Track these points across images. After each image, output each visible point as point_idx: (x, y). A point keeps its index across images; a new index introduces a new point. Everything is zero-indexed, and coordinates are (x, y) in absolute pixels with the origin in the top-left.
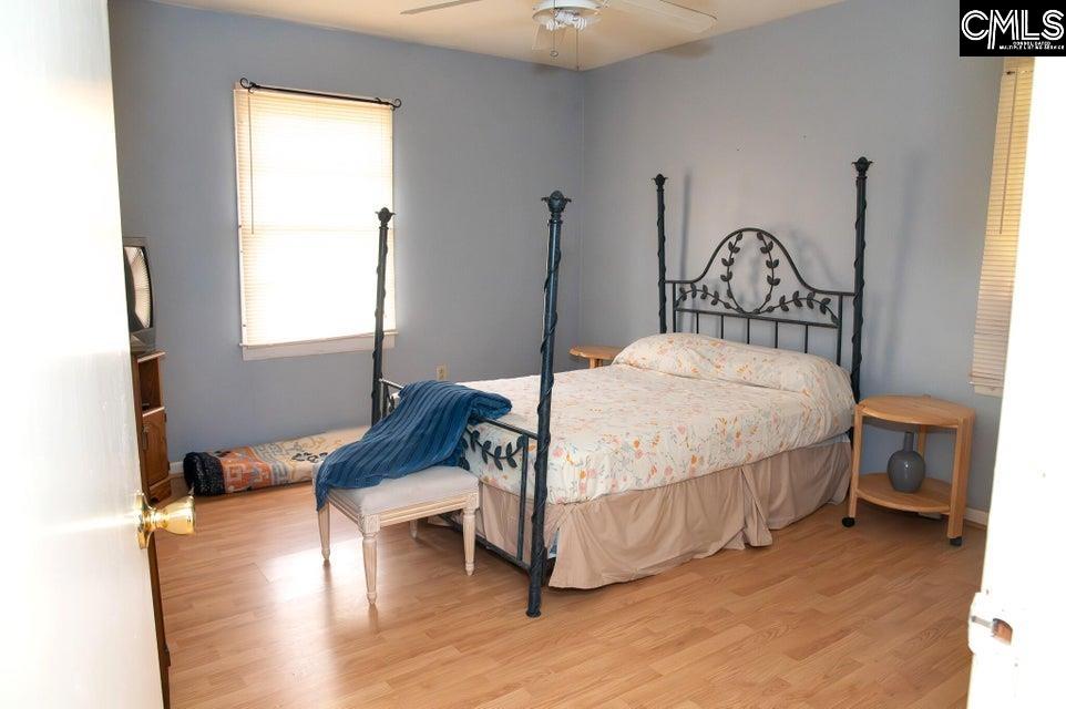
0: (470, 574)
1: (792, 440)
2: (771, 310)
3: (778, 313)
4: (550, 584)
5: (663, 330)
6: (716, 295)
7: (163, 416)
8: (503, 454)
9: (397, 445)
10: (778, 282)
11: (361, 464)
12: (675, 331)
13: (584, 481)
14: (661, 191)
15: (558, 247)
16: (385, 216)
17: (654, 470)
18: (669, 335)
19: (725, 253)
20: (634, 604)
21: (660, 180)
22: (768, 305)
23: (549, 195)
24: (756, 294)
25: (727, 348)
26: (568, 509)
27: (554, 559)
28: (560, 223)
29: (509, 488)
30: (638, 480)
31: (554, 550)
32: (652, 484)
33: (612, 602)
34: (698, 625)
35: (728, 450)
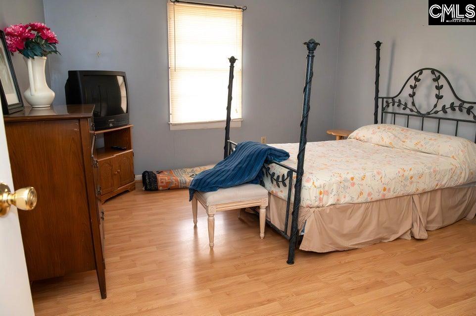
0: (262, 238)
1: (443, 183)
2: (436, 112)
3: (441, 114)
4: (300, 248)
5: (376, 122)
6: (406, 104)
7: (132, 153)
8: (281, 179)
9: (228, 172)
10: (441, 97)
11: (209, 180)
12: (382, 123)
13: (321, 196)
14: (378, 50)
15: (311, 70)
16: (233, 60)
17: (361, 193)
18: (379, 125)
19: (412, 82)
20: (345, 263)
21: (378, 44)
22: (435, 110)
23: (307, 41)
24: (428, 104)
25: (410, 132)
26: (312, 210)
27: (303, 236)
28: (313, 56)
29: (283, 197)
30: (352, 198)
31: (303, 231)
32: (360, 200)
33: (333, 260)
34: (380, 279)
35: (405, 186)
